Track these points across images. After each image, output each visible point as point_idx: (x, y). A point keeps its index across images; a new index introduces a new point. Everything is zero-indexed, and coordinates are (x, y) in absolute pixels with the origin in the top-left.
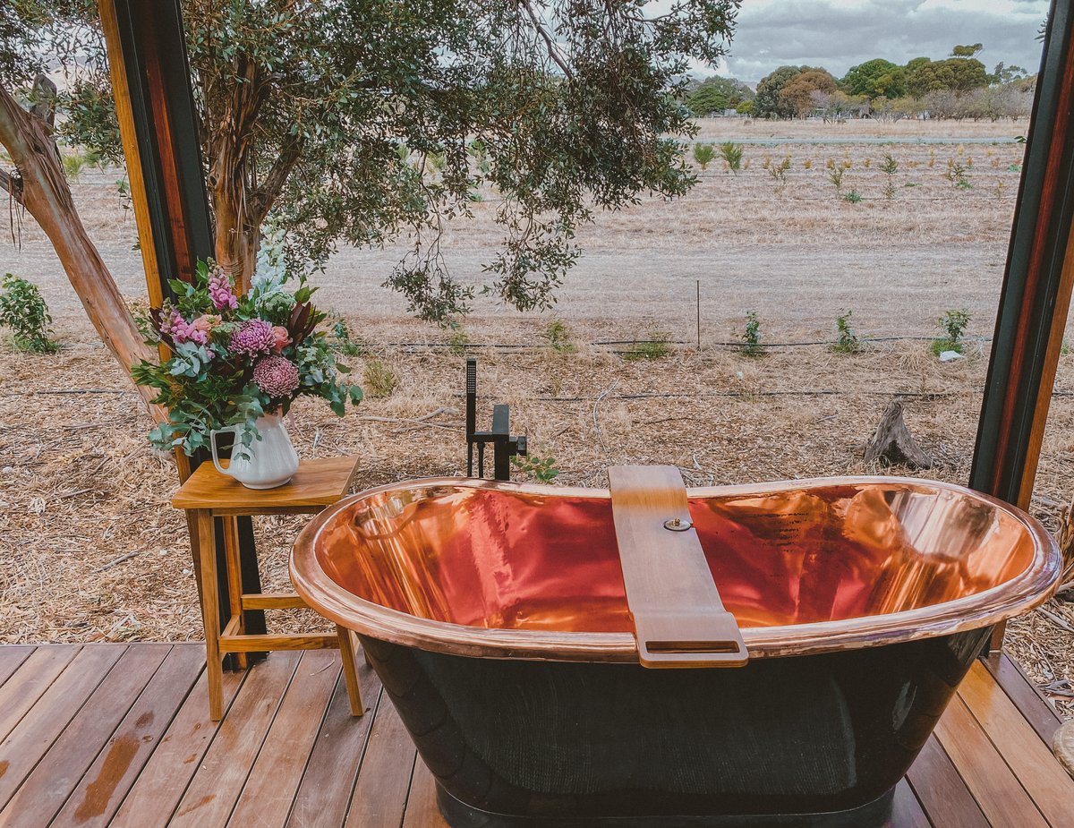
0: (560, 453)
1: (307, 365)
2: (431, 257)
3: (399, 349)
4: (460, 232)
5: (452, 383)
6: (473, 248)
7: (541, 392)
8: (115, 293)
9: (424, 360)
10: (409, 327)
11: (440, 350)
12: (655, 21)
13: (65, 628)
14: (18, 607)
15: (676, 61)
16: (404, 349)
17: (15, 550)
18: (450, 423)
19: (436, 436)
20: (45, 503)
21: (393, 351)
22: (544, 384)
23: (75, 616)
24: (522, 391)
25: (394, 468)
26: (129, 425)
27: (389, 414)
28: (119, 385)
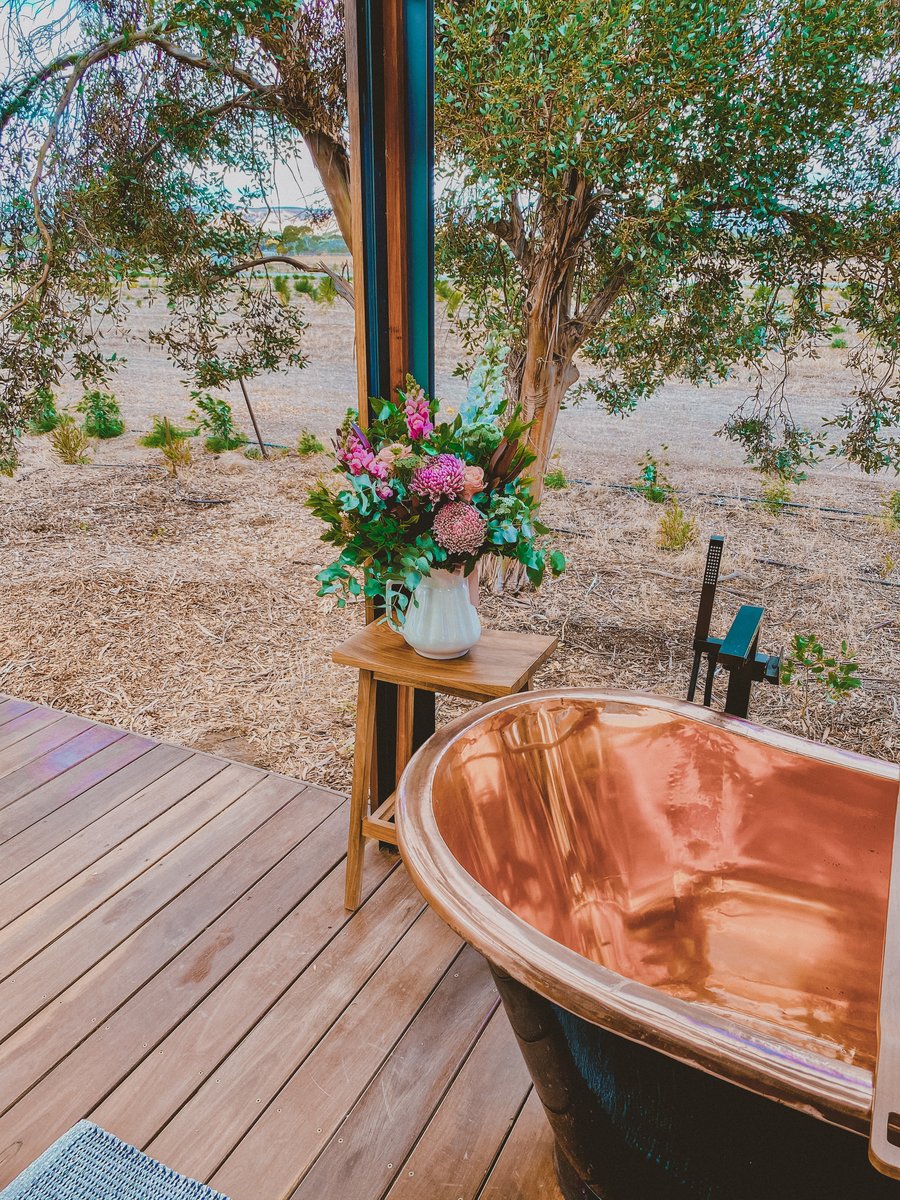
0: (873, 653)
1: (500, 518)
2: (773, 404)
3: (707, 500)
4: (811, 379)
5: (757, 545)
6: (822, 397)
7: (866, 572)
9: (731, 515)
10: (724, 477)
11: (754, 506)
13: (307, 732)
14: (278, 702)
16: (713, 500)
17: (294, 646)
18: (744, 591)
19: (723, 604)
20: (332, 605)
21: (699, 501)
22: (871, 562)
23: (319, 722)
24: (841, 567)
25: (665, 632)
27: (676, 570)
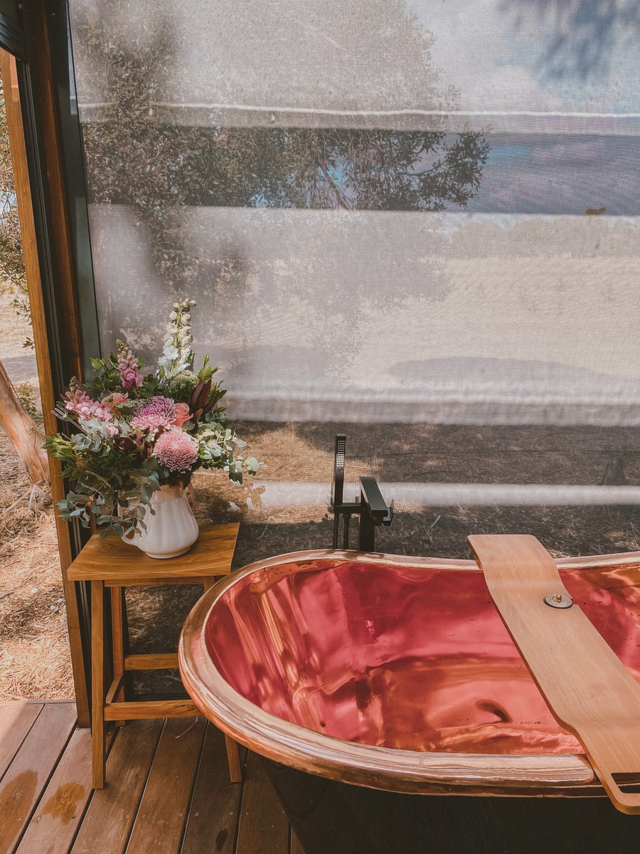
1: (207, 439)
8: (6, 379)
12: (419, 175)
15: (435, 203)
26: (12, 481)
28: (5, 449)
